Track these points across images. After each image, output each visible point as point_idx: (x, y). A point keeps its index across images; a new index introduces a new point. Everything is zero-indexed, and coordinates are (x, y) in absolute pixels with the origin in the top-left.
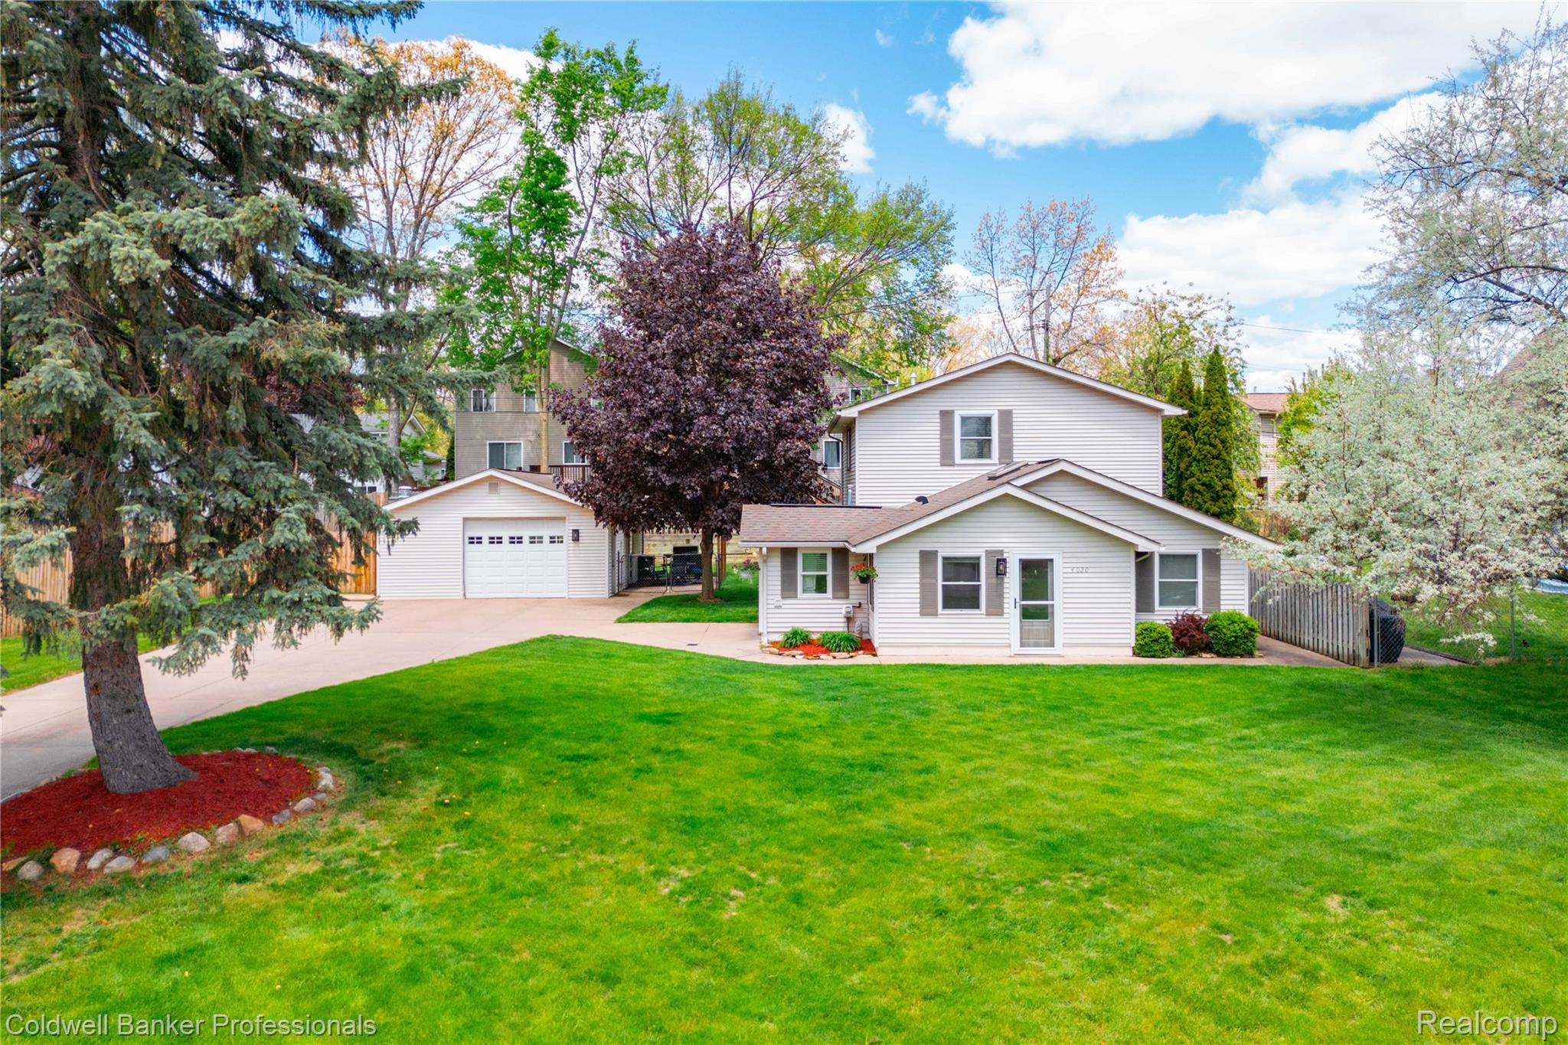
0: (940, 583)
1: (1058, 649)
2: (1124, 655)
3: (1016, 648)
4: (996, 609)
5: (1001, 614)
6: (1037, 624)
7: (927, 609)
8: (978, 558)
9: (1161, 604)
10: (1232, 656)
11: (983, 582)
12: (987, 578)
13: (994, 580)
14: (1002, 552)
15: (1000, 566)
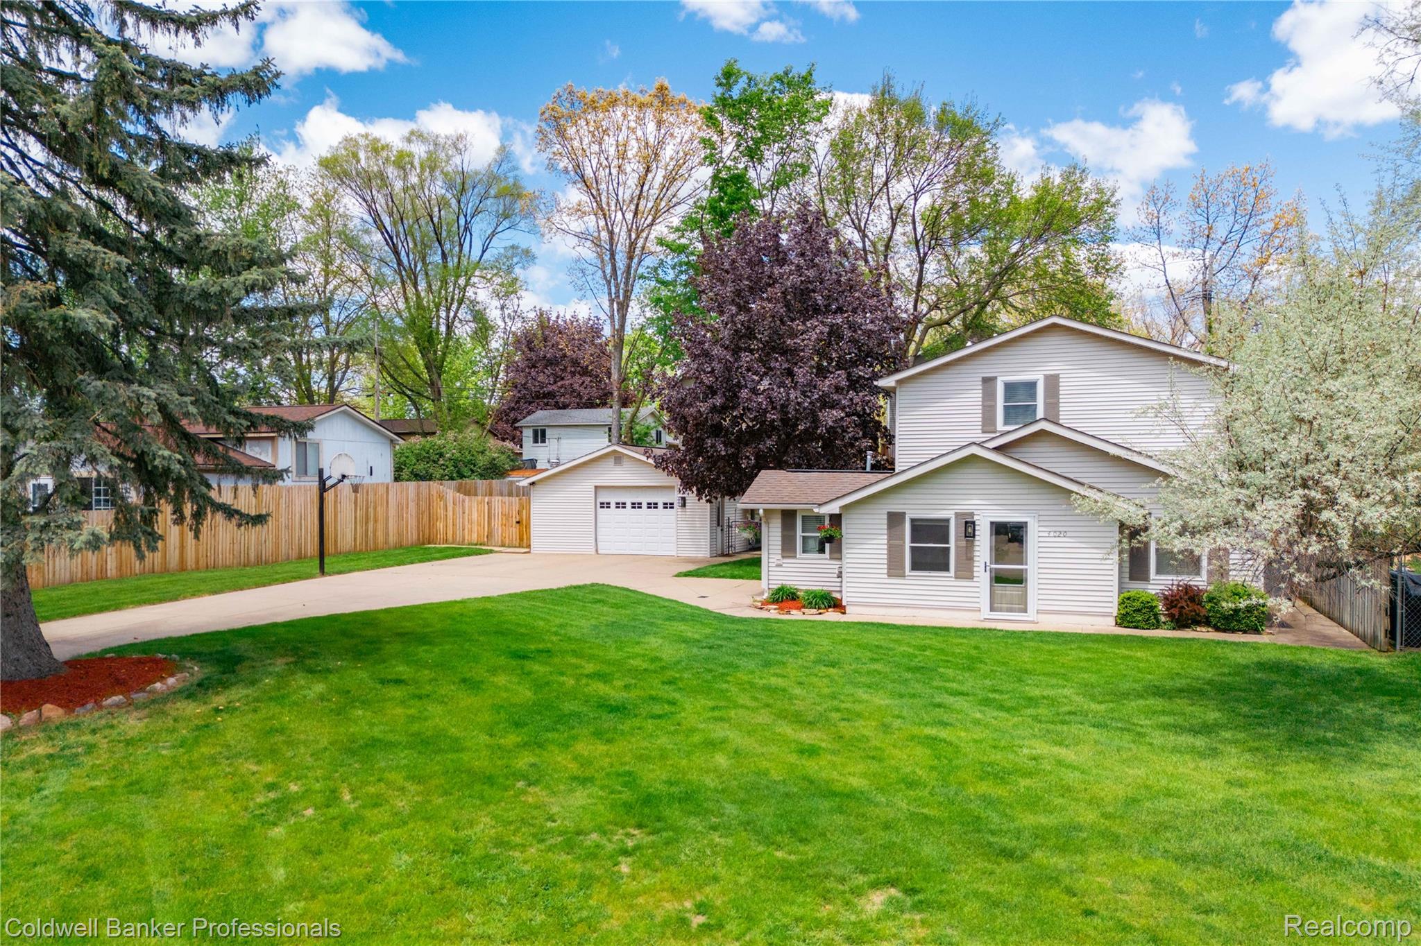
0: (908, 544)
1: (1031, 615)
2: (1107, 625)
3: (986, 612)
4: (966, 572)
5: (971, 578)
6: (1010, 590)
7: (895, 569)
8: (948, 520)
9: (1158, 572)
10: (1233, 631)
11: (952, 545)
12: (956, 540)
13: (964, 543)
14: (972, 514)
15: (969, 528)
